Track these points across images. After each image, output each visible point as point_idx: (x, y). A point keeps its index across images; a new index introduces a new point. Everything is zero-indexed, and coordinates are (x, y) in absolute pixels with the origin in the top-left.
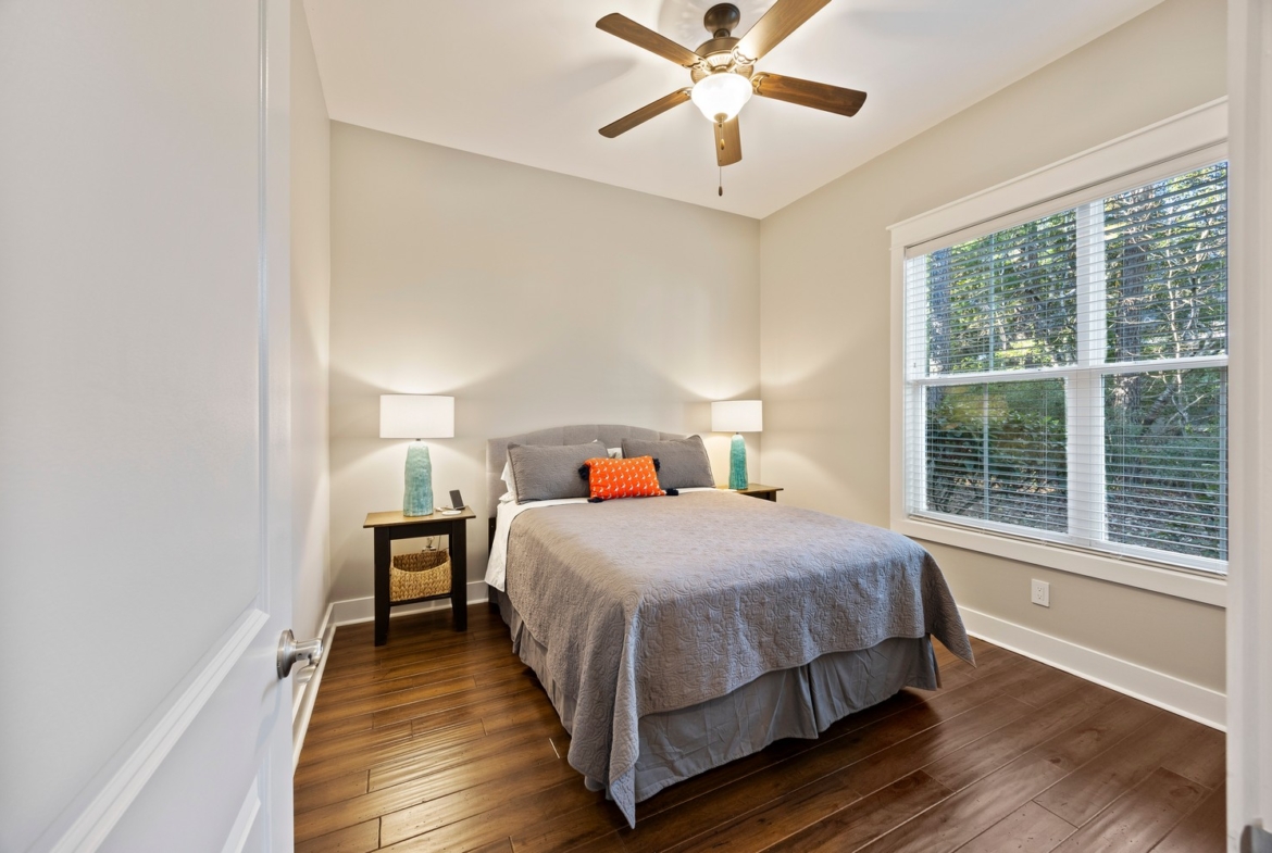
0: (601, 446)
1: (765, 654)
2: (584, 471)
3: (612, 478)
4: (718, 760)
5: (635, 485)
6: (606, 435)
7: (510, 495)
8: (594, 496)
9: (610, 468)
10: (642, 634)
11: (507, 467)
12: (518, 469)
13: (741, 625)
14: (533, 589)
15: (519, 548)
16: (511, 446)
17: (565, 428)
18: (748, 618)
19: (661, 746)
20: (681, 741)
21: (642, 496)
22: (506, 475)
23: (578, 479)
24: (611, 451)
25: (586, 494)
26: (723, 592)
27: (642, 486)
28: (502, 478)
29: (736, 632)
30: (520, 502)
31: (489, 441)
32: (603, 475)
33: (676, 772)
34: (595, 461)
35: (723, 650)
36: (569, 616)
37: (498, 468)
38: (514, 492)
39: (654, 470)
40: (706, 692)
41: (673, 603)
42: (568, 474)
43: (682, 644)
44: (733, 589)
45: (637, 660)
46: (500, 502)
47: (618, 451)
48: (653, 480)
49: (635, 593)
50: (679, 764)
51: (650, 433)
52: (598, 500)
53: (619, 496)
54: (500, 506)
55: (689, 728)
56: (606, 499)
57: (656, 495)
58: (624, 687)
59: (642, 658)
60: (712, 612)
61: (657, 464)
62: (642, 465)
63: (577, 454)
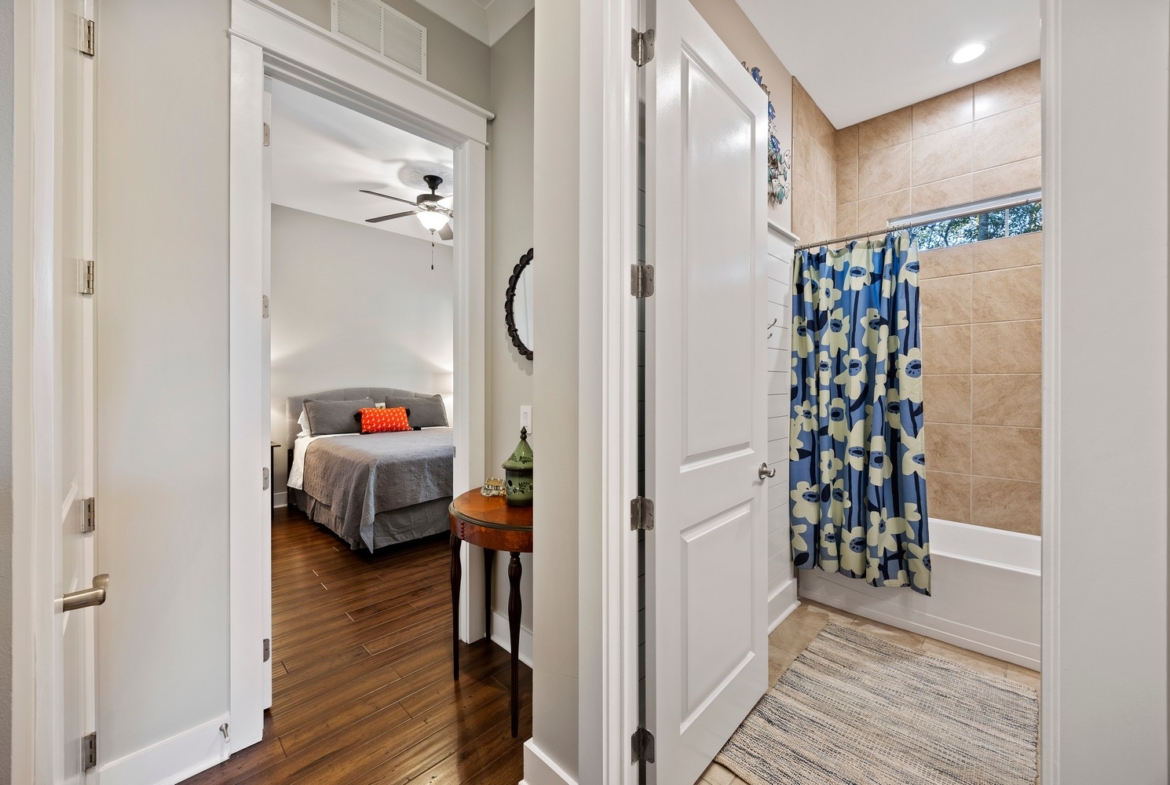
0: (371, 401)
1: (441, 489)
2: (358, 416)
3: (376, 419)
4: (417, 536)
5: (392, 424)
6: (375, 395)
7: (305, 432)
8: (364, 431)
9: (375, 414)
10: (378, 477)
11: (303, 415)
12: (311, 415)
13: (428, 474)
14: (323, 478)
15: (313, 459)
16: (306, 401)
17: (345, 390)
18: (432, 473)
19: (388, 527)
20: (399, 526)
21: (397, 430)
22: (302, 420)
23: (354, 421)
24: (378, 405)
25: (360, 431)
26: (419, 460)
27: (397, 424)
28: (299, 422)
29: (425, 478)
30: (312, 435)
31: (289, 398)
32: (370, 418)
33: (396, 539)
34: (365, 410)
35: (418, 485)
36: (344, 480)
37: (296, 415)
38: (308, 430)
39: (405, 415)
40: (409, 502)
41: (393, 464)
42: (346, 418)
43: (397, 481)
44: (425, 459)
45: (375, 488)
46: (297, 438)
47: (383, 404)
48: (405, 422)
49: (375, 460)
50: (397, 536)
51: (407, 394)
52: (367, 433)
53: (382, 431)
54: (297, 441)
55: (401, 520)
56: (372, 432)
57: (406, 430)
58: (368, 496)
59: (378, 487)
60: (413, 468)
61: (408, 412)
62: (398, 413)
63: (354, 405)
